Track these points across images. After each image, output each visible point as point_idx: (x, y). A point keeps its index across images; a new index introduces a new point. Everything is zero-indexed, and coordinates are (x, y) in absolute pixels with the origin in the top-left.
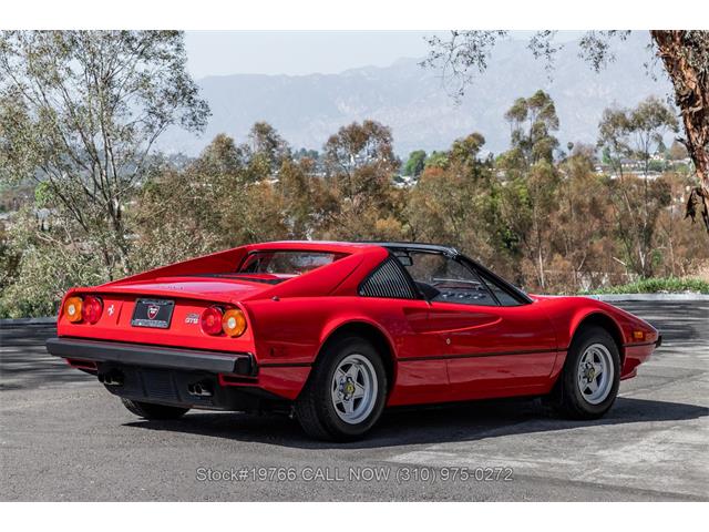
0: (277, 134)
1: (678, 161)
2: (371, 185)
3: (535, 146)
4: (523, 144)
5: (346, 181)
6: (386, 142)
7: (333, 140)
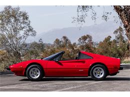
6: (91, 39)
7: (80, 39)
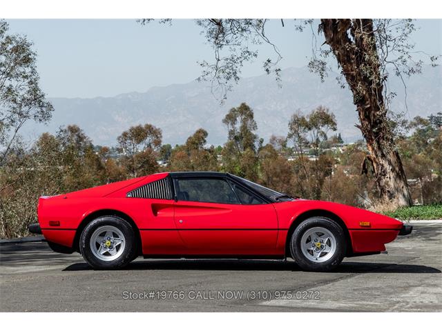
0: (82, 132)
1: (328, 149)
2: (147, 163)
3: (244, 138)
4: (236, 138)
5: (131, 161)
6: (158, 138)
7: (125, 134)
